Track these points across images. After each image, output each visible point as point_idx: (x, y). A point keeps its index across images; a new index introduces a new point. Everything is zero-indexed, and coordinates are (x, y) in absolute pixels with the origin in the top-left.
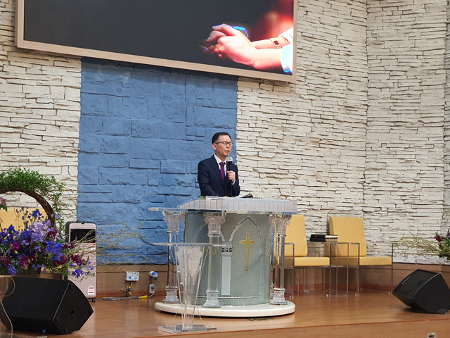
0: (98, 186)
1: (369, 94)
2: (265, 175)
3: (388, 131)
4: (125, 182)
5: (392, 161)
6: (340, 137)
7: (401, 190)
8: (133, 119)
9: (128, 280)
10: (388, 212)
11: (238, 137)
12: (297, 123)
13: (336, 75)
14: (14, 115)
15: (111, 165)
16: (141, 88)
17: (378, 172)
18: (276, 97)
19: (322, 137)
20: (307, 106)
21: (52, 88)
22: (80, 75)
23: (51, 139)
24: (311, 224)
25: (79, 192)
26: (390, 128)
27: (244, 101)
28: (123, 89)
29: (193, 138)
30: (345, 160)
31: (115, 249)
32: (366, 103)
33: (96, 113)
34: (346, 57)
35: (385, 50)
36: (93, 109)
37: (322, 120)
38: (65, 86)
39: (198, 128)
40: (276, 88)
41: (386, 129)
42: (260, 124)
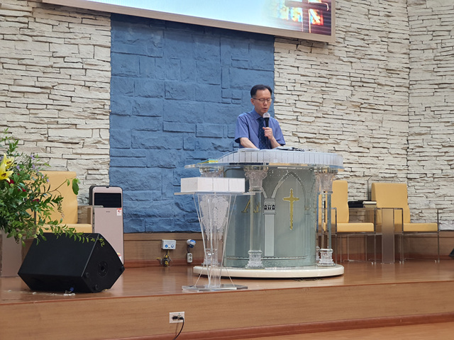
0: (131, 150)
1: (411, 56)
2: (305, 140)
3: (432, 94)
4: (159, 145)
5: (437, 125)
6: (381, 101)
7: (447, 154)
8: (167, 80)
9: (164, 248)
10: (434, 178)
11: (276, 100)
12: (336, 86)
13: (376, 36)
14: (41, 75)
15: (145, 127)
16: (174, 48)
17: (423, 137)
18: (315, 59)
19: (363, 101)
20: (347, 69)
21: (80, 46)
22: (109, 34)
23: (81, 100)
24: (354, 192)
25: (111, 156)
26: (434, 90)
27: (282, 63)
28: (155, 48)
29: (229, 100)
30: (387, 125)
31: (150, 216)
32: (408, 66)
33: (128, 73)
34: (386, 18)
35: (427, 10)
36: (123, 69)
37: (363, 84)
38: (94, 45)
39: (235, 90)
40: (314, 50)
41: (430, 92)
42: (298, 87)
